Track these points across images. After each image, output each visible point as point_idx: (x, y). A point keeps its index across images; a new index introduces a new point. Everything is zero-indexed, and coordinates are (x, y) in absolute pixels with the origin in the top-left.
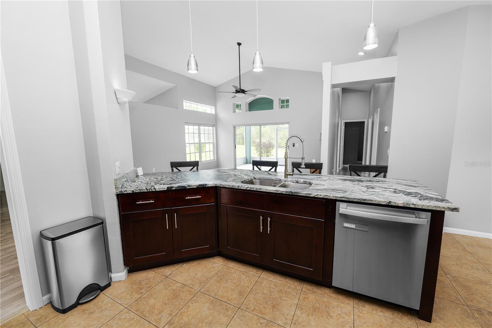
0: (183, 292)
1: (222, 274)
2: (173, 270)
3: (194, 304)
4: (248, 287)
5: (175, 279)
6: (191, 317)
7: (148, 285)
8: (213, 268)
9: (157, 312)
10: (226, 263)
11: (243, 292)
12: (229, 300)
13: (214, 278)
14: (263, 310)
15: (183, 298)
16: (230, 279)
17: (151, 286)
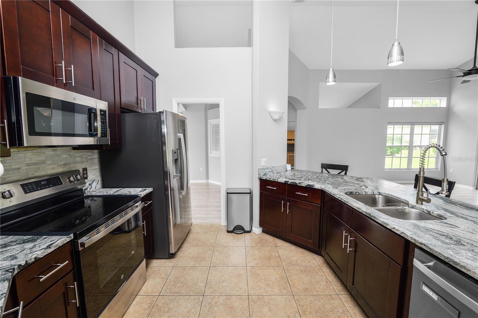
0: (275, 260)
1: (310, 269)
2: (283, 245)
3: (272, 270)
4: (317, 291)
5: (279, 250)
6: (263, 273)
7: (263, 244)
8: (309, 262)
9: (253, 258)
10: (323, 265)
11: (309, 290)
12: (293, 286)
13: (301, 267)
14: (308, 312)
15: (271, 262)
16: (311, 277)
17: (264, 245)
